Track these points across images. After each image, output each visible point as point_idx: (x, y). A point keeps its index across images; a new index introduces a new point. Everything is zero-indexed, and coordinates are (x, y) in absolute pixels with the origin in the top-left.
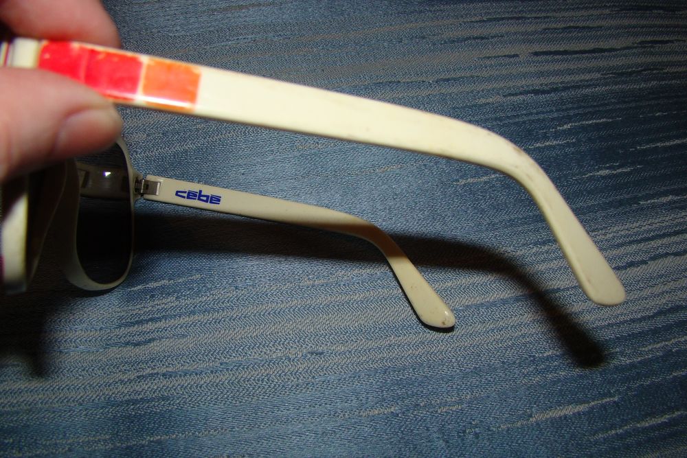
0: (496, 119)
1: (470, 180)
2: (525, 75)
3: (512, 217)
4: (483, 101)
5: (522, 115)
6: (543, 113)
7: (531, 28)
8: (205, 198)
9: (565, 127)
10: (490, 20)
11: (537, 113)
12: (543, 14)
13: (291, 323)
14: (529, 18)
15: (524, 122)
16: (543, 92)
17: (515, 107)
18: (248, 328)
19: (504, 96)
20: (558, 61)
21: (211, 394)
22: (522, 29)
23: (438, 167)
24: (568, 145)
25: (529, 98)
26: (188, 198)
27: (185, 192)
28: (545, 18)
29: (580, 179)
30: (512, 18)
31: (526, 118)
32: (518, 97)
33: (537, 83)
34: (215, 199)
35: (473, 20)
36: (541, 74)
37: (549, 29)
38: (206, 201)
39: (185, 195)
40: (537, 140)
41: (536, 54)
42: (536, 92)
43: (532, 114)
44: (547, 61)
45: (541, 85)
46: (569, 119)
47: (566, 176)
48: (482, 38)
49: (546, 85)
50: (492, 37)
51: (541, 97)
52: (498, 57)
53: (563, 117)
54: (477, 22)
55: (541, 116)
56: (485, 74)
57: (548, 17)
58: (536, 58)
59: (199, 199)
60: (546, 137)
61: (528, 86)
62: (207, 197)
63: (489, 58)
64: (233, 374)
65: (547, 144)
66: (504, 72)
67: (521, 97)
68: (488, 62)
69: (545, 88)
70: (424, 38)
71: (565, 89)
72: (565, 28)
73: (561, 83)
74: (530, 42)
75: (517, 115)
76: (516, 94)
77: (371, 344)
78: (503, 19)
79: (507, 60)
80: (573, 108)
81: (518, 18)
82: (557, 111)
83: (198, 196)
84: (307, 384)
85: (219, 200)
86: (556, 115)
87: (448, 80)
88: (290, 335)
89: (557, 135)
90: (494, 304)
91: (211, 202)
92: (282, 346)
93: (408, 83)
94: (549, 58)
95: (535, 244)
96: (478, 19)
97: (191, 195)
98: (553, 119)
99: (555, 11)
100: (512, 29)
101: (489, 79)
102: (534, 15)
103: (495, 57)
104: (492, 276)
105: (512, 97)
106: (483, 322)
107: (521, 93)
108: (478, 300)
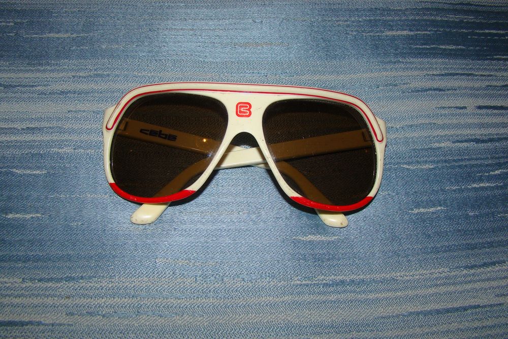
0: (446, 161)
1: (422, 210)
2: (469, 126)
3: (450, 244)
4: (437, 145)
5: (465, 159)
6: (481, 159)
7: (477, 85)
8: (164, 136)
9: (496, 172)
10: (446, 75)
11: (476, 159)
12: (487, 73)
14: (476, 76)
15: (466, 166)
16: (483, 141)
17: (460, 152)
19: (453, 142)
20: (495, 115)
22: (471, 84)
23: (398, 197)
24: (497, 187)
25: (472, 145)
28: (488, 76)
29: (503, 217)
30: (463, 74)
31: (468, 163)
32: (463, 144)
33: (478, 132)
34: (172, 138)
35: (435, 73)
36: (482, 126)
37: (491, 86)
38: (165, 138)
39: (148, 132)
40: (474, 182)
41: (480, 107)
42: (477, 141)
43: (472, 159)
44: (487, 115)
45: (481, 135)
46: (499, 165)
47: (493, 213)
48: (440, 90)
49: (485, 135)
50: (448, 90)
51: (481, 145)
52: (451, 107)
53: (496, 164)
54: (437, 75)
55: (479, 162)
57: (491, 75)
58: (479, 111)
59: (159, 136)
60: (481, 180)
61: (471, 135)
62: (166, 135)
63: (444, 108)
65: (482, 185)
66: (455, 121)
67: (465, 145)
68: (443, 112)
69: (485, 138)
70: (396, 85)
71: (499, 140)
72: (503, 86)
73: (497, 134)
74: (476, 96)
76: (462, 142)
78: (457, 74)
79: (459, 111)
80: (503, 157)
81: (468, 75)
82: (492, 158)
83: (160, 134)
85: (176, 139)
86: (490, 162)
89: (490, 178)
90: (430, 313)
91: (168, 139)
94: (489, 111)
95: (466, 267)
96: (438, 73)
97: (153, 133)
98: (487, 165)
99: (496, 70)
100: (464, 84)
101: (443, 127)
102: (481, 73)
103: (449, 107)
104: (432, 291)
105: (459, 144)
106: (421, 327)
107: (466, 141)
108: (420, 308)
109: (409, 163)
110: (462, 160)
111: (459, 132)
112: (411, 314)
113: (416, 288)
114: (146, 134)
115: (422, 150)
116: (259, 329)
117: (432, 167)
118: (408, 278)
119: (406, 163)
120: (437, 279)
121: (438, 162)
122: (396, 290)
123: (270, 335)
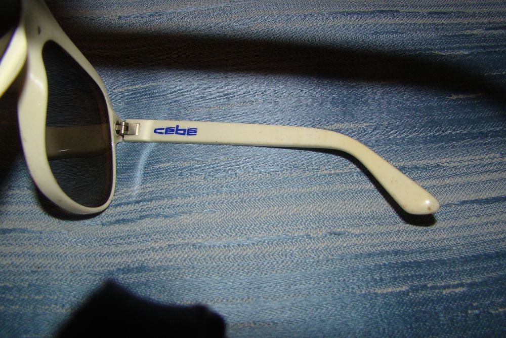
0: (480, 48)
1: (461, 96)
4: (469, 32)
5: (502, 46)
8: (182, 132)
13: (312, 206)
15: (504, 52)
17: (495, 39)
18: (272, 208)
19: (486, 30)
21: (238, 265)
26: (166, 133)
27: (163, 129)
32: (498, 31)
34: (192, 132)
38: (184, 134)
39: (163, 131)
56: (469, 11)
59: (177, 133)
62: (184, 130)
64: (259, 249)
66: (485, 10)
75: (498, 45)
76: (495, 29)
77: (383, 229)
83: (177, 131)
84: (327, 261)
87: (439, 13)
88: (311, 216)
90: (486, 201)
91: (188, 134)
92: (304, 226)
93: (406, 12)
97: (169, 131)
101: (474, 15)
104: (484, 177)
105: (493, 31)
106: (478, 216)
107: (500, 28)
108: (473, 197)
109: (441, 49)
110: (498, 46)
111: (491, 20)
112: (464, 203)
113: (465, 174)
114: (162, 133)
115: (453, 36)
116: (283, 223)
117: (467, 53)
118: (456, 164)
119: (437, 50)
120: (488, 165)
121: (472, 48)
122: (443, 177)
123: (299, 229)
